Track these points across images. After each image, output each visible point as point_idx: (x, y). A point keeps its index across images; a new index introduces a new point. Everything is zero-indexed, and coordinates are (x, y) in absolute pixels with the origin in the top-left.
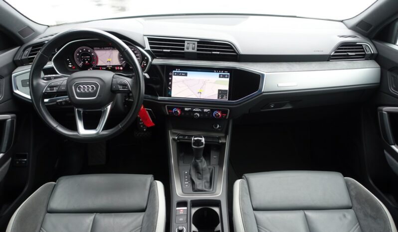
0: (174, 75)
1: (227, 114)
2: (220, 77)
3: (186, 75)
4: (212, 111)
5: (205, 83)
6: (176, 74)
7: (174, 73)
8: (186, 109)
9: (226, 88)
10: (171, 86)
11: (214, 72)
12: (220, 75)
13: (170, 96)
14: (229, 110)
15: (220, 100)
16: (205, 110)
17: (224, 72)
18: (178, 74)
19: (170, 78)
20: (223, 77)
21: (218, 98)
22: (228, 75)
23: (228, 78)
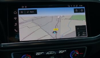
0: (20, 14)
1: (84, 53)
2: (75, 12)
3: (35, 12)
4: (68, 52)
5: (59, 20)
6: (22, 12)
7: (20, 11)
8: (38, 54)
9: (83, 23)
10: (17, 28)
11: (67, 7)
12: (75, 9)
13: (19, 41)
14: (86, 47)
15: (79, 37)
16: (61, 52)
17: (78, 6)
18: (25, 12)
19: (15, 18)
20: (78, 12)
21: (77, 35)
22: (83, 9)
23: (83, 12)
